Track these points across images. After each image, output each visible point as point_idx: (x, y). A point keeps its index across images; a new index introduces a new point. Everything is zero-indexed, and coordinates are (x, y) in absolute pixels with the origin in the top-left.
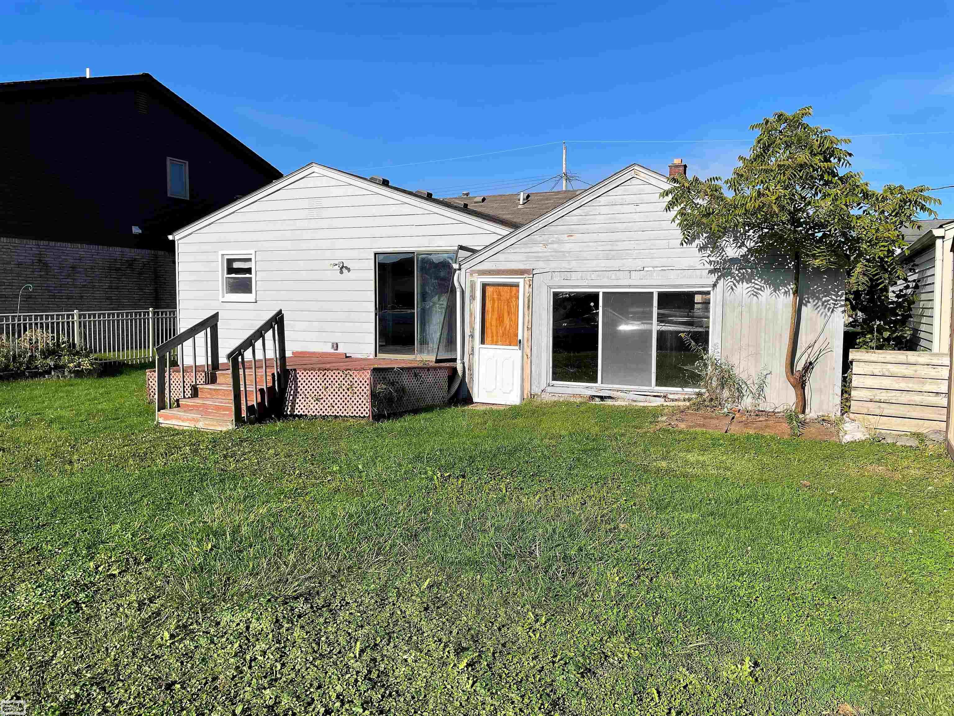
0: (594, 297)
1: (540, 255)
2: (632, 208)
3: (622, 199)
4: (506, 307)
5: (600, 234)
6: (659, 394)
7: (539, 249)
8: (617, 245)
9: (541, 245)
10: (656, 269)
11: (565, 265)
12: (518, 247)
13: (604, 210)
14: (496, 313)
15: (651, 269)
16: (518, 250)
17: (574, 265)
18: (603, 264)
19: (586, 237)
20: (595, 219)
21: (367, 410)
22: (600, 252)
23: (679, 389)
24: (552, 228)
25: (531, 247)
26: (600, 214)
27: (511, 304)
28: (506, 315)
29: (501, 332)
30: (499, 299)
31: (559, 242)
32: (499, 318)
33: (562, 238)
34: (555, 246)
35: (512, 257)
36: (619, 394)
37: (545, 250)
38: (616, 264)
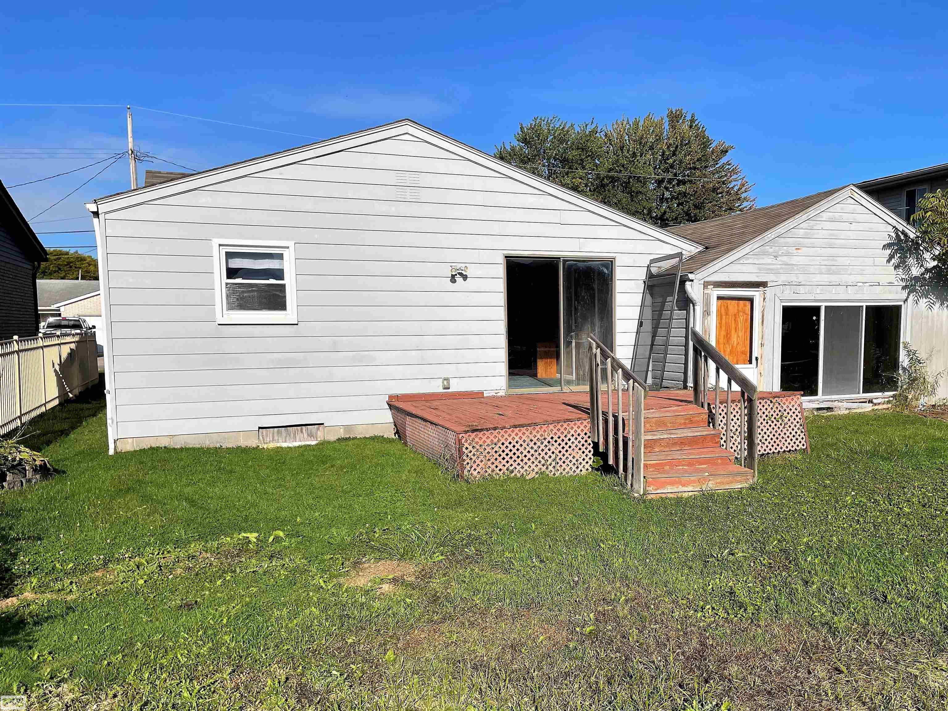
0: (816, 310)
1: (771, 267)
2: (846, 226)
3: (841, 216)
4: (733, 322)
5: (822, 249)
6: (864, 400)
7: (769, 261)
8: (836, 261)
9: (772, 257)
10: (865, 284)
11: (793, 278)
12: (751, 258)
13: (828, 225)
14: (724, 328)
15: (861, 284)
16: (750, 261)
17: (802, 278)
18: (825, 278)
19: (811, 251)
20: (818, 233)
21: (803, 442)
22: (824, 267)
23: (880, 394)
24: (782, 240)
25: (763, 258)
26: (822, 229)
27: (739, 319)
28: (733, 332)
29: (728, 350)
30: (727, 314)
31: (788, 254)
32: (727, 336)
33: (790, 251)
34: (785, 259)
35: (744, 268)
36: (836, 404)
37: (775, 262)
38: (834, 279)
